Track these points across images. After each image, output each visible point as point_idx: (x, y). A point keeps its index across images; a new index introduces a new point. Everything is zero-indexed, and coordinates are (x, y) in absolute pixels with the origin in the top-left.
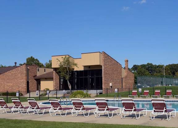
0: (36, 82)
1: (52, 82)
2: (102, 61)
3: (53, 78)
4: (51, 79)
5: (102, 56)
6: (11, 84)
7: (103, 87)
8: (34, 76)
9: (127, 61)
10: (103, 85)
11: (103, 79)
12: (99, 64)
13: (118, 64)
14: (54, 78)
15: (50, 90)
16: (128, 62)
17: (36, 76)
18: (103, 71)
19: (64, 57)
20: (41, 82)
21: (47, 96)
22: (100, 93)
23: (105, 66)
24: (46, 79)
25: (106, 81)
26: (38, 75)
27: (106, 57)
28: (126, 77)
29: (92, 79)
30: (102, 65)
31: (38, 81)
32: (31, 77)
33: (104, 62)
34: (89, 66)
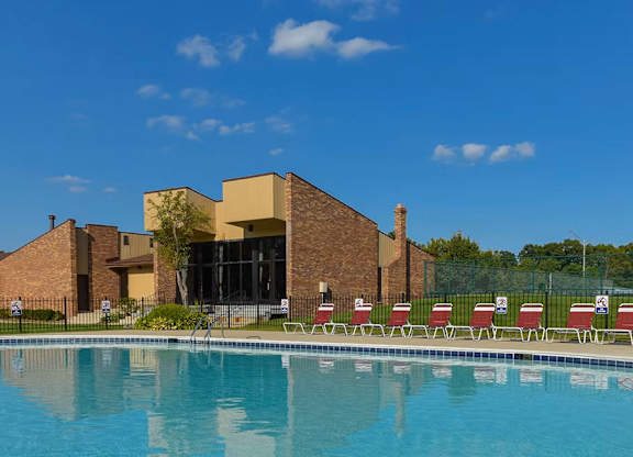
0: (116, 277)
1: (151, 275)
2: (287, 205)
3: (152, 265)
4: (148, 268)
5: (287, 186)
7: (289, 294)
8: (108, 261)
9: (403, 212)
11: (289, 267)
12: (271, 216)
13: (362, 219)
14: (156, 266)
16: (407, 215)
17: (118, 259)
18: (289, 239)
20: (130, 277)
22: (274, 317)
23: (300, 224)
25: (300, 274)
26: (124, 256)
27: (304, 190)
28: (396, 263)
29: (266, 268)
30: (287, 219)
31: (123, 273)
32: (95, 260)
33: (294, 208)
34: (249, 226)
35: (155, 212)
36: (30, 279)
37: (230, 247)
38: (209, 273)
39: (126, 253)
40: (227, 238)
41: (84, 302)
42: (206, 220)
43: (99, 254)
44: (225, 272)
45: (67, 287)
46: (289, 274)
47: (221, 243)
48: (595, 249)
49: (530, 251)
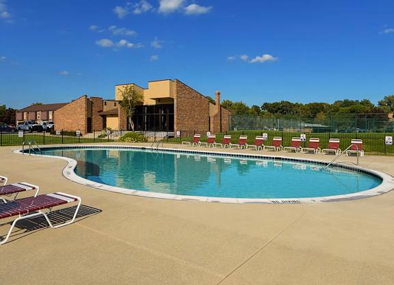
0: (102, 119)
1: (117, 118)
2: (175, 92)
4: (116, 115)
5: (174, 84)
6: (71, 121)
7: (175, 128)
8: (99, 112)
10: (175, 126)
11: (175, 117)
12: (169, 96)
13: (203, 97)
14: (119, 114)
15: (113, 129)
17: (102, 111)
18: (175, 106)
19: (125, 86)
20: (108, 119)
21: (106, 138)
22: (170, 137)
23: (179, 100)
24: (112, 115)
25: (179, 120)
26: (104, 110)
27: (181, 86)
28: (216, 115)
29: (165, 117)
30: (174, 98)
31: (104, 117)
32: (94, 111)
33: (177, 93)
34: (158, 100)
35: (121, 93)
36: (68, 119)
37: (150, 108)
38: (141, 118)
39: (106, 109)
40: (149, 104)
41: (89, 129)
42: (142, 97)
43: (95, 109)
44: (147, 118)
45: (83, 123)
46: (175, 120)
47: (146, 106)
48: (295, 105)
49: (266, 106)
